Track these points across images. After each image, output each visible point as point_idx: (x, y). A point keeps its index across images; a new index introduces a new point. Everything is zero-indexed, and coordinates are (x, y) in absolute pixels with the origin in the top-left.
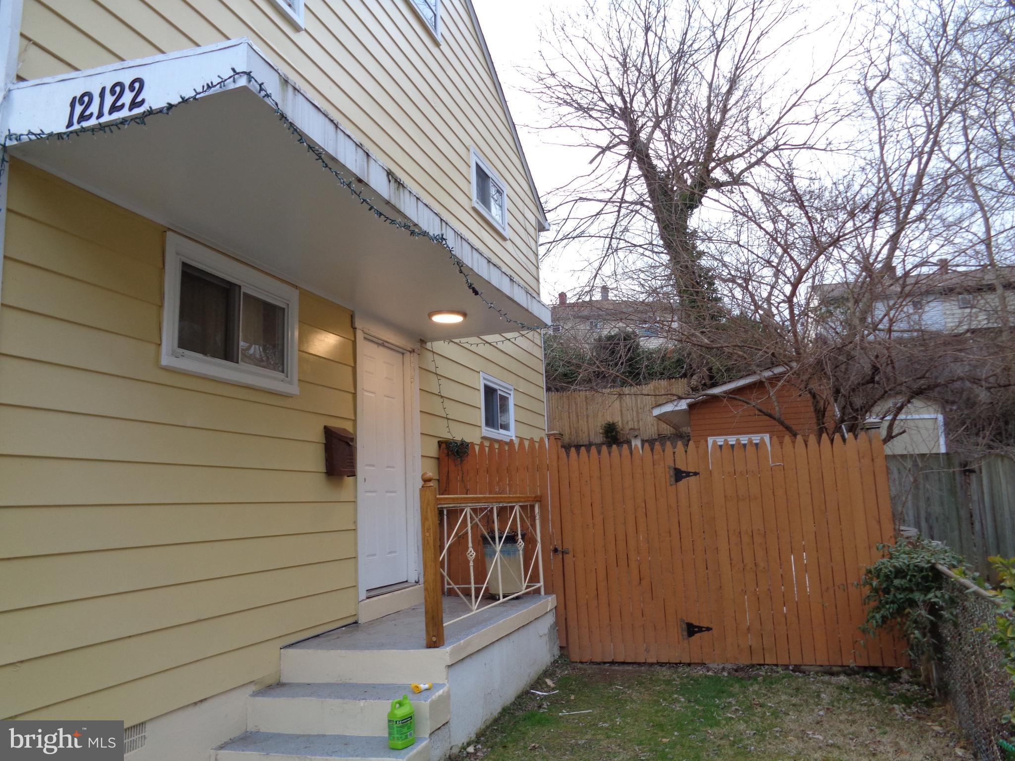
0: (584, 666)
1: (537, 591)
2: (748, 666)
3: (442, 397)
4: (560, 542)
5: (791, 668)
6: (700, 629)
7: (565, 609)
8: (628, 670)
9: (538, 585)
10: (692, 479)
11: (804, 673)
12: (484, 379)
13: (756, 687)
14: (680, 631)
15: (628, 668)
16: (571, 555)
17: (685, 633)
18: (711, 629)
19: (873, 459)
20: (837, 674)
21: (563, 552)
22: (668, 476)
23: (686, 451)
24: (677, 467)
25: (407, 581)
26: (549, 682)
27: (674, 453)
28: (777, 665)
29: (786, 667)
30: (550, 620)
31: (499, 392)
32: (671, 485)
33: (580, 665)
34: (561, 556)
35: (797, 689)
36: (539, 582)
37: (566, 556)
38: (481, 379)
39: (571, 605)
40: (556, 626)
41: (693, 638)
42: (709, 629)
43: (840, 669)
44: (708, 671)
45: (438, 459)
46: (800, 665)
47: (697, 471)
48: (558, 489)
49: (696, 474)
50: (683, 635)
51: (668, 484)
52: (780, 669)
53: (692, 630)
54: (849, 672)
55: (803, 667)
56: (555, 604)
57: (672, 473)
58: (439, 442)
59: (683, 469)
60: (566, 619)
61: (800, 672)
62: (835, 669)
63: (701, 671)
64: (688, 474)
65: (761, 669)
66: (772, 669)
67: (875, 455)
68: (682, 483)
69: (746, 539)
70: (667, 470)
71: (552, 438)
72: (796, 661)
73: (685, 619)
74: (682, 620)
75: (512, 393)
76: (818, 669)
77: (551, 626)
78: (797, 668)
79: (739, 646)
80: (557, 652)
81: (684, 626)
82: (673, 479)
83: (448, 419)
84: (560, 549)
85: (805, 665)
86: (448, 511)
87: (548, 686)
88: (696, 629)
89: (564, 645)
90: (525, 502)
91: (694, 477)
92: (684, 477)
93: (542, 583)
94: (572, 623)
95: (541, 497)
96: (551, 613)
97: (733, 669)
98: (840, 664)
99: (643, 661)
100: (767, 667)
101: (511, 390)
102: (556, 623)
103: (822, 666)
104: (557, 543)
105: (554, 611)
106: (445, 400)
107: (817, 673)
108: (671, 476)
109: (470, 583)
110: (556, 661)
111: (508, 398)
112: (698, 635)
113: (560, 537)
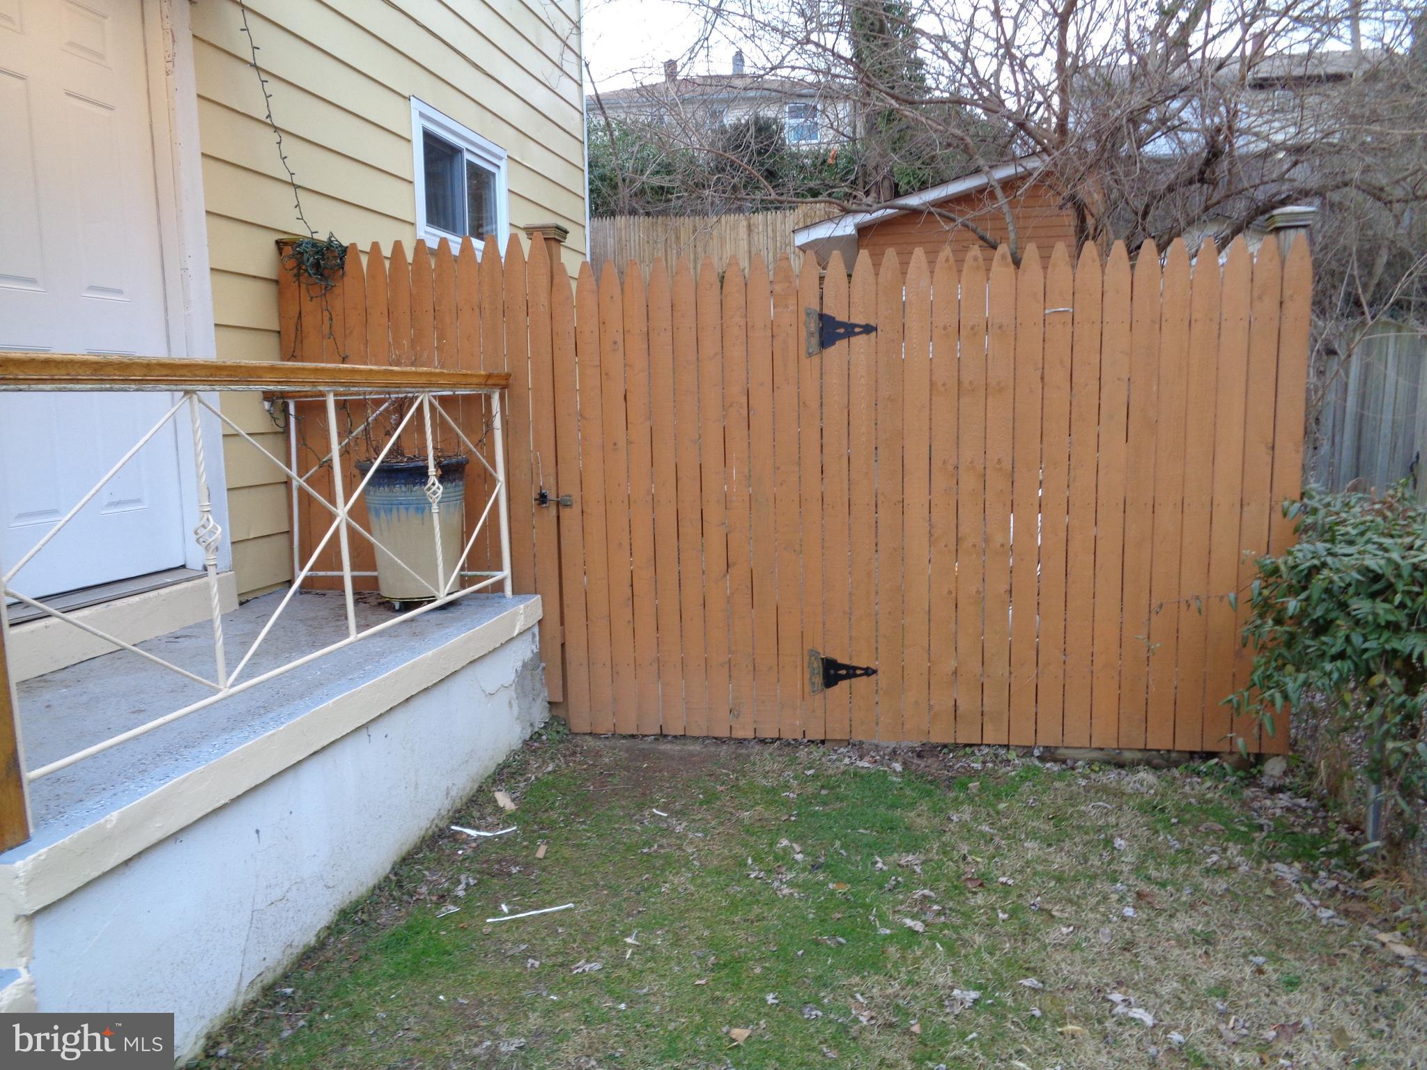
0: (599, 744)
1: (498, 587)
2: (945, 746)
3: (276, 129)
4: (552, 480)
5: (1037, 753)
6: (852, 672)
7: (562, 623)
8: (691, 755)
9: (499, 576)
10: (860, 341)
11: (1064, 762)
12: (422, 115)
13: (964, 814)
14: (807, 676)
15: (691, 748)
16: (577, 508)
17: (819, 680)
18: (875, 672)
19: (1281, 303)
20: (1132, 766)
21: (558, 503)
22: (803, 334)
23: (850, 276)
24: (826, 311)
25: (183, 567)
26: (504, 800)
27: (822, 278)
28: (1007, 747)
29: (1027, 751)
30: (525, 650)
31: (467, 156)
32: (810, 355)
33: (591, 742)
34: (553, 512)
35: (1057, 819)
36: (500, 569)
37: (565, 513)
38: (415, 115)
39: (575, 616)
40: (541, 660)
41: (836, 689)
42: (869, 672)
43: (1139, 755)
44: (861, 758)
45: (277, 282)
46: (1057, 748)
47: (873, 323)
48: (549, 357)
49: (868, 329)
50: (813, 684)
51: (803, 353)
52: (1012, 755)
53: (833, 673)
54: (1159, 761)
55: (1062, 751)
56: (539, 615)
57: (814, 325)
58: (278, 243)
59: (841, 317)
60: (563, 645)
61: (1055, 761)
62: (1128, 756)
63: (848, 760)
64: (850, 330)
65: (973, 754)
66: (996, 756)
67: (1287, 293)
68: (837, 351)
69: (969, 482)
70: (803, 317)
71: (539, 236)
72: (1049, 737)
73: (820, 650)
74: (813, 653)
75: (503, 164)
76: (1095, 755)
77: (525, 665)
78: (1049, 754)
79: (930, 707)
80: (540, 714)
81: (818, 666)
82: (815, 341)
83: (296, 187)
84: (552, 496)
85: (1066, 747)
86: (299, 407)
87: (499, 810)
88: (843, 672)
89: (559, 698)
90: (453, 386)
91: (864, 336)
92: (841, 337)
93: (506, 572)
94: (576, 654)
95: (508, 376)
96: (528, 637)
97: (913, 750)
98: (1142, 746)
99: (724, 733)
100: (986, 750)
101: (500, 158)
102: (540, 656)
103: (1102, 749)
104: (546, 482)
105: (536, 630)
106: (284, 137)
107: (1090, 763)
108: (812, 334)
109: (340, 568)
110: (536, 736)
111: (494, 175)
112: (844, 684)
113: (552, 470)
